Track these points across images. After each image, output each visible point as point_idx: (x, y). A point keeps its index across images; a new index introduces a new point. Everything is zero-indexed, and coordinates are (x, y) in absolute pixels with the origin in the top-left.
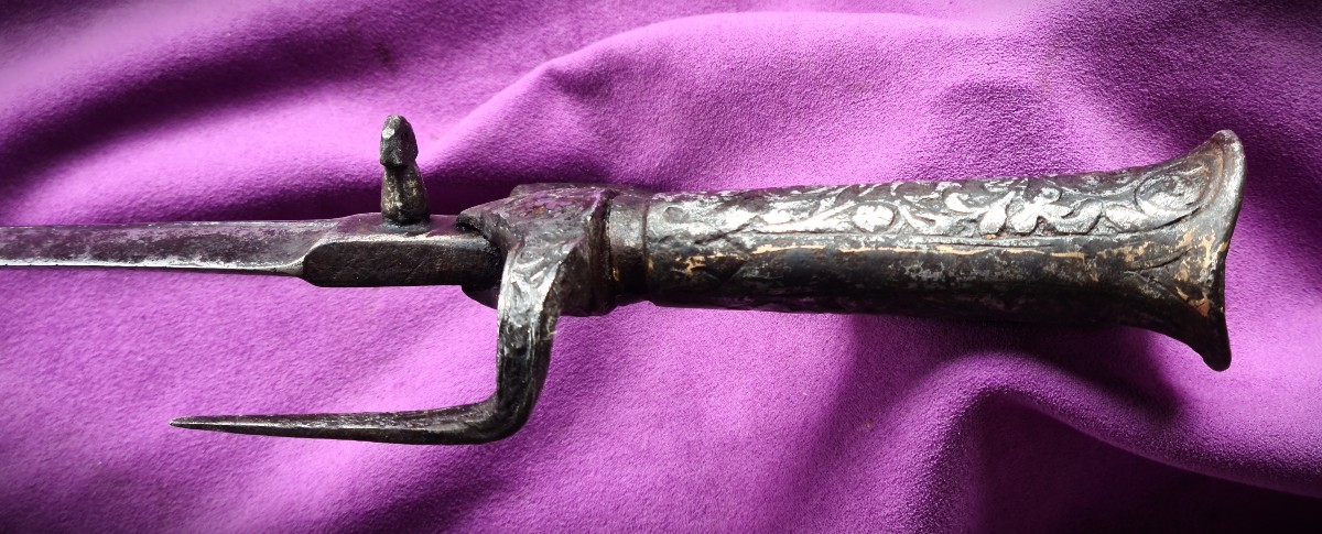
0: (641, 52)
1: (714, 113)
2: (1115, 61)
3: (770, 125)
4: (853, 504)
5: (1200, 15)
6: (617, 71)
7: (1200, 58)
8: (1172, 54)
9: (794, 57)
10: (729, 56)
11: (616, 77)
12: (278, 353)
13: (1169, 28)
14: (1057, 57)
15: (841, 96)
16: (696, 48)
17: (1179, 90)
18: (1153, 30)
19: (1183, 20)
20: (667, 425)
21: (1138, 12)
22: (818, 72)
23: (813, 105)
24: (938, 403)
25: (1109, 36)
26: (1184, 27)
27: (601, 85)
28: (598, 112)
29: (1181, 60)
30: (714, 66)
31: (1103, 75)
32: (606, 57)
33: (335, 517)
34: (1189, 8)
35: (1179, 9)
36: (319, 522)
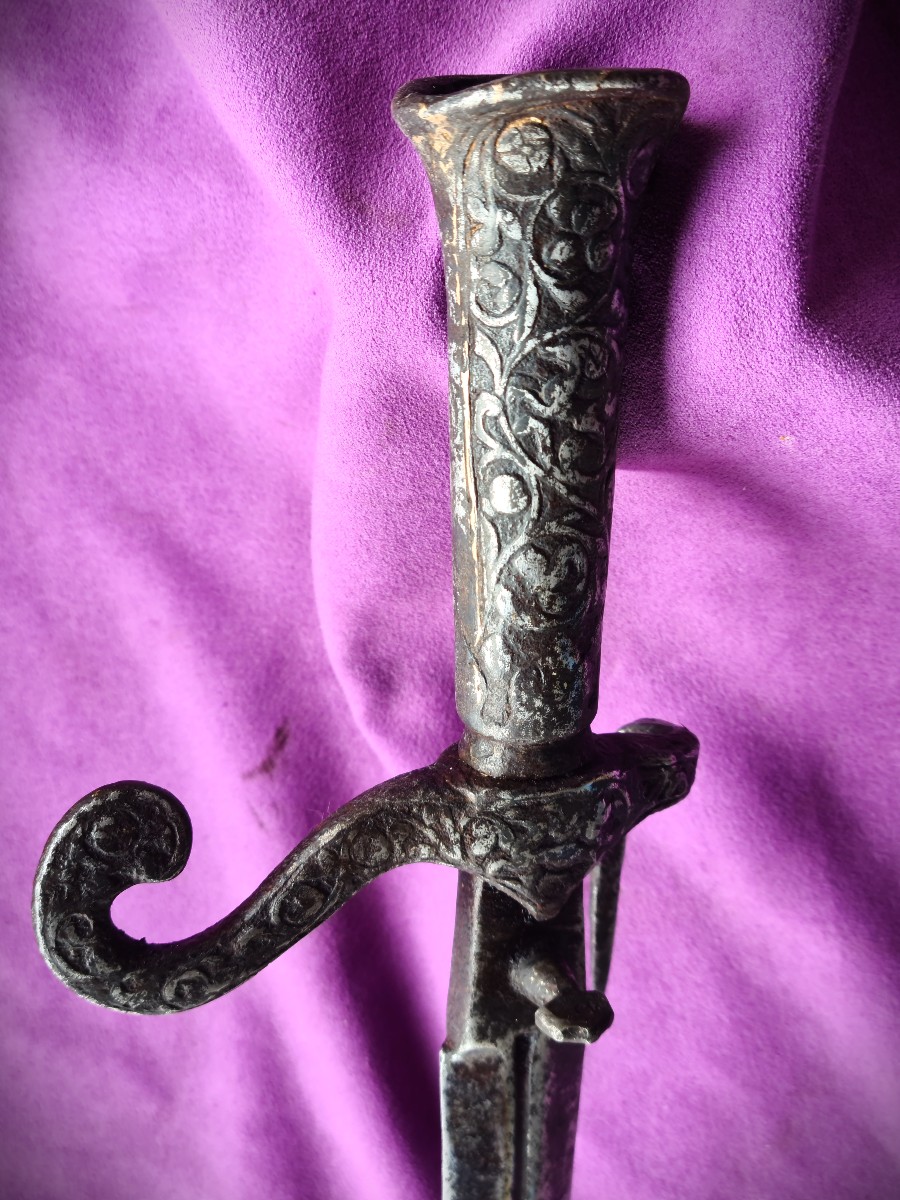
0: (347, 632)
1: (416, 568)
2: (367, 130)
3: (433, 515)
4: (878, 454)
5: (314, 20)
6: (365, 651)
7: (364, 22)
8: (358, 59)
9: (355, 490)
10: (353, 551)
11: (372, 652)
12: (666, 979)
13: (329, 60)
14: (363, 200)
15: (400, 447)
16: (344, 581)
17: (400, 51)
18: (331, 80)
19: (319, 42)
20: (764, 613)
21: (310, 97)
22: (372, 470)
23: (410, 474)
24: (764, 362)
25: (338, 134)
26: (328, 41)
27: (379, 670)
28: (409, 675)
29: (366, 47)
30: (364, 567)
31: (382, 146)
32: (351, 664)
33: (840, 939)
34: (306, 34)
35: (307, 46)
36: (844, 955)
